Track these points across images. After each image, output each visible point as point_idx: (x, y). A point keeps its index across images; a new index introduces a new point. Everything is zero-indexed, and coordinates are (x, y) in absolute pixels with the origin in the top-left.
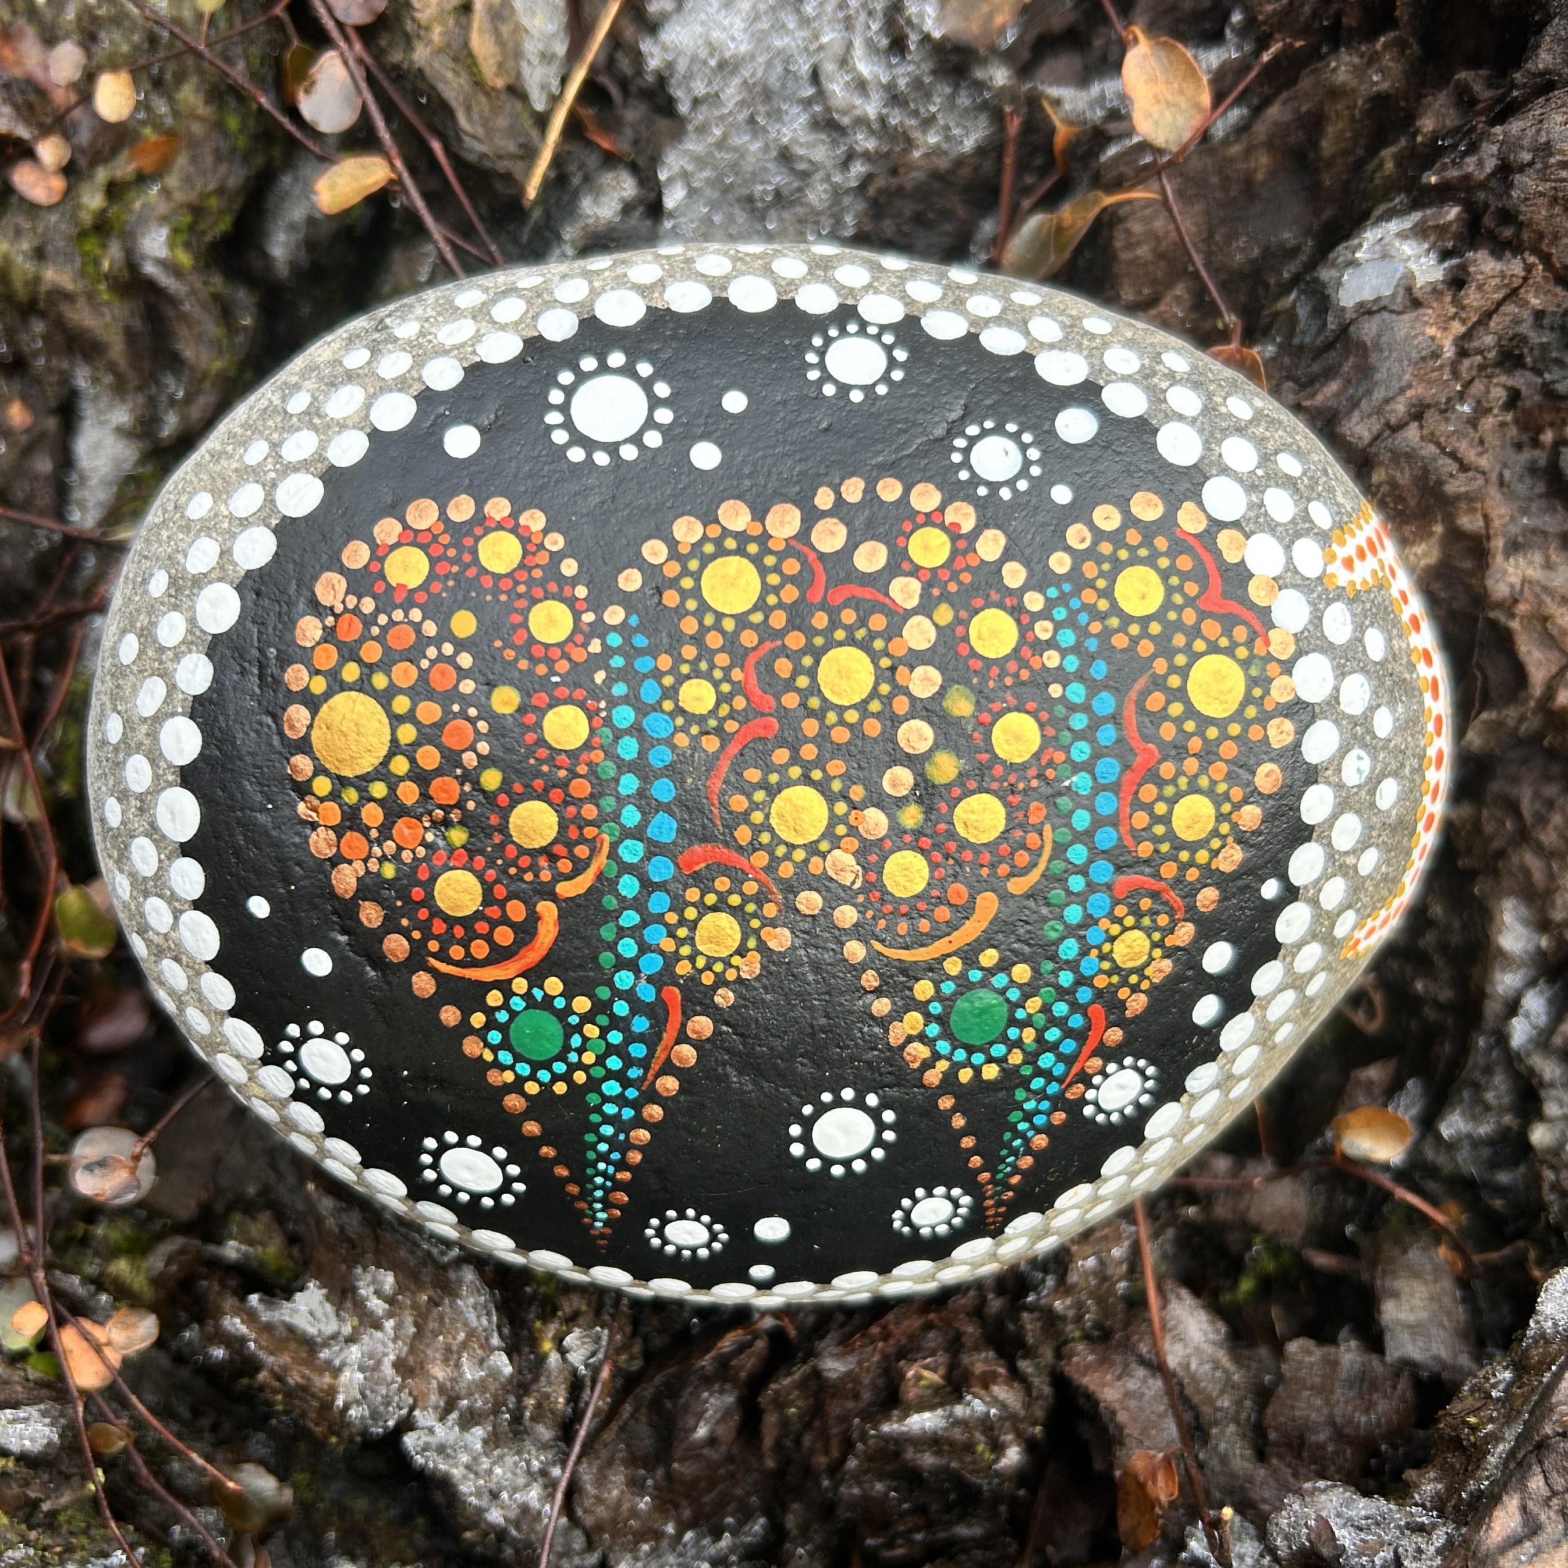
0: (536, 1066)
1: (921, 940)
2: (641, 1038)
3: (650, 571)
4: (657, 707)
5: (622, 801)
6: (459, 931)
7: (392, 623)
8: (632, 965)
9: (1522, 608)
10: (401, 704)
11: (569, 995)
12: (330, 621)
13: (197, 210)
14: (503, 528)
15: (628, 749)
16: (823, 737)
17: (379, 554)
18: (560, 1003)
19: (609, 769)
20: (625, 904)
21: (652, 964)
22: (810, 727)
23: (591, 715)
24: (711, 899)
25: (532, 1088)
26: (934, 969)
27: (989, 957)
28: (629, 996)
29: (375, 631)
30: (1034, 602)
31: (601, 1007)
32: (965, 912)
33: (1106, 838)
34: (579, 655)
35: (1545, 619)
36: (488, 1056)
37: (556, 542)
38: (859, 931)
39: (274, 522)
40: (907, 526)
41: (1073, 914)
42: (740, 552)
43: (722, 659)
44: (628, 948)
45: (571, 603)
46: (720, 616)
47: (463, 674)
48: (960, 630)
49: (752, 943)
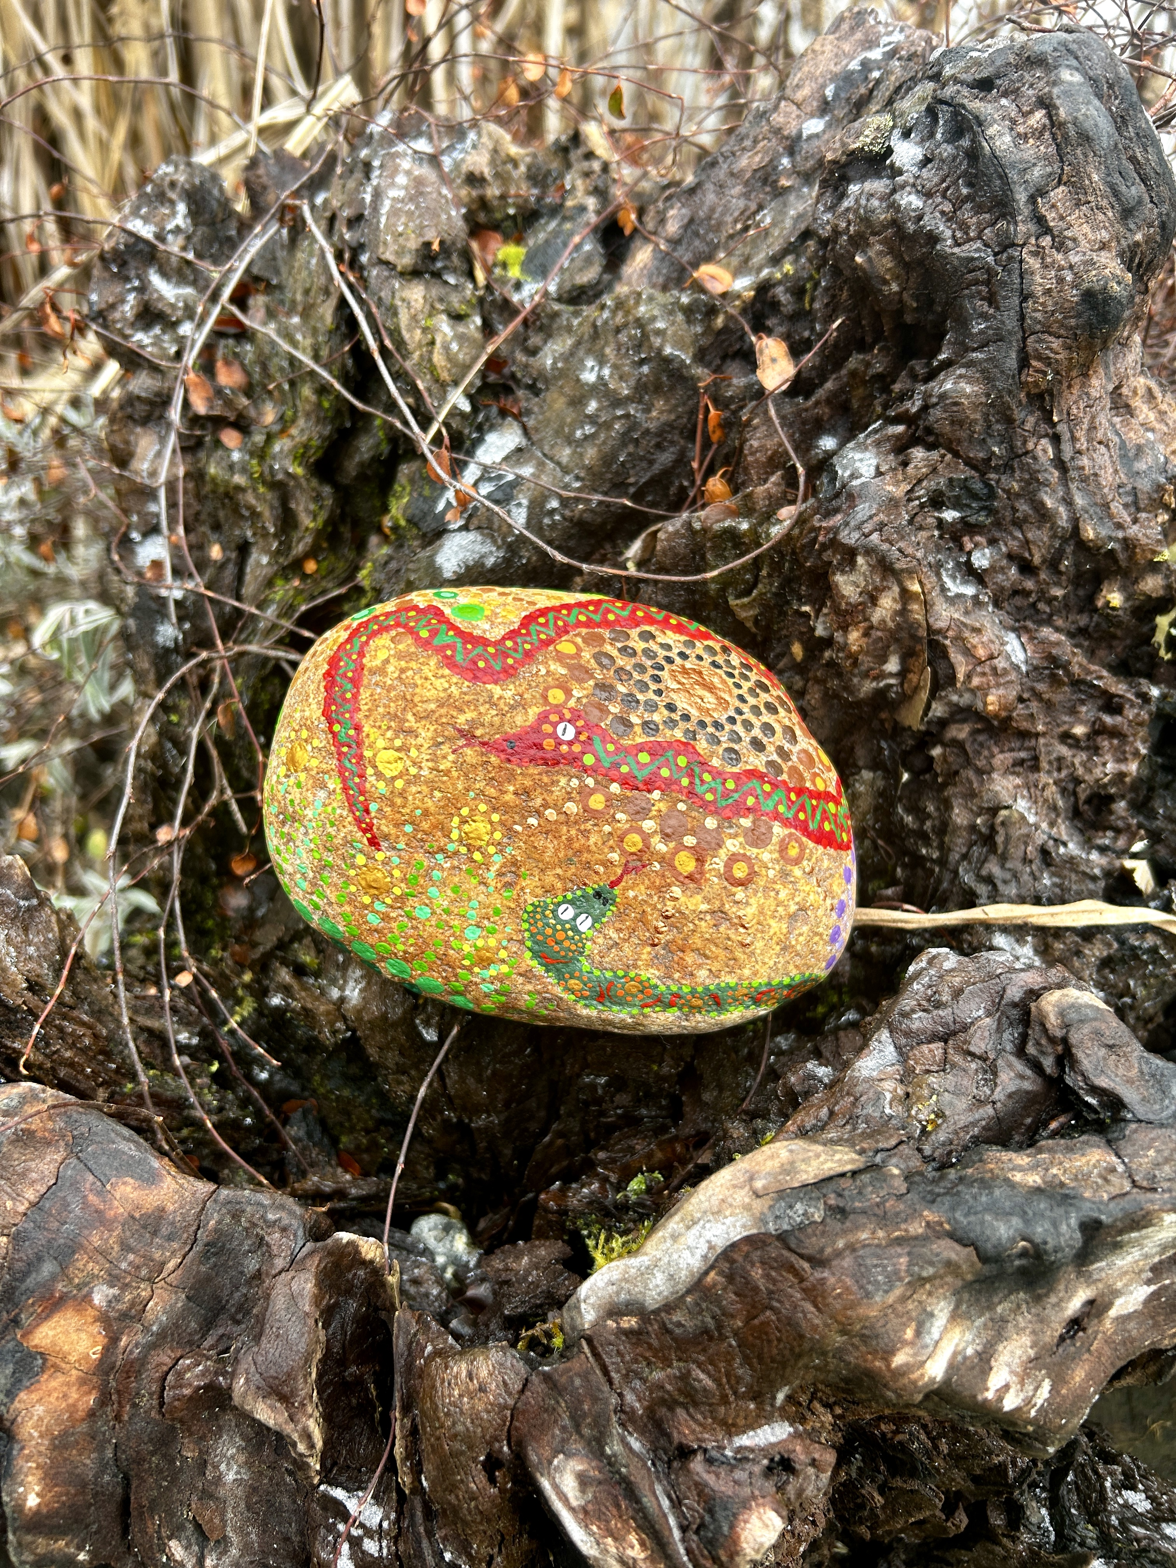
9: (950, 633)
13: (306, 446)
35: (963, 640)
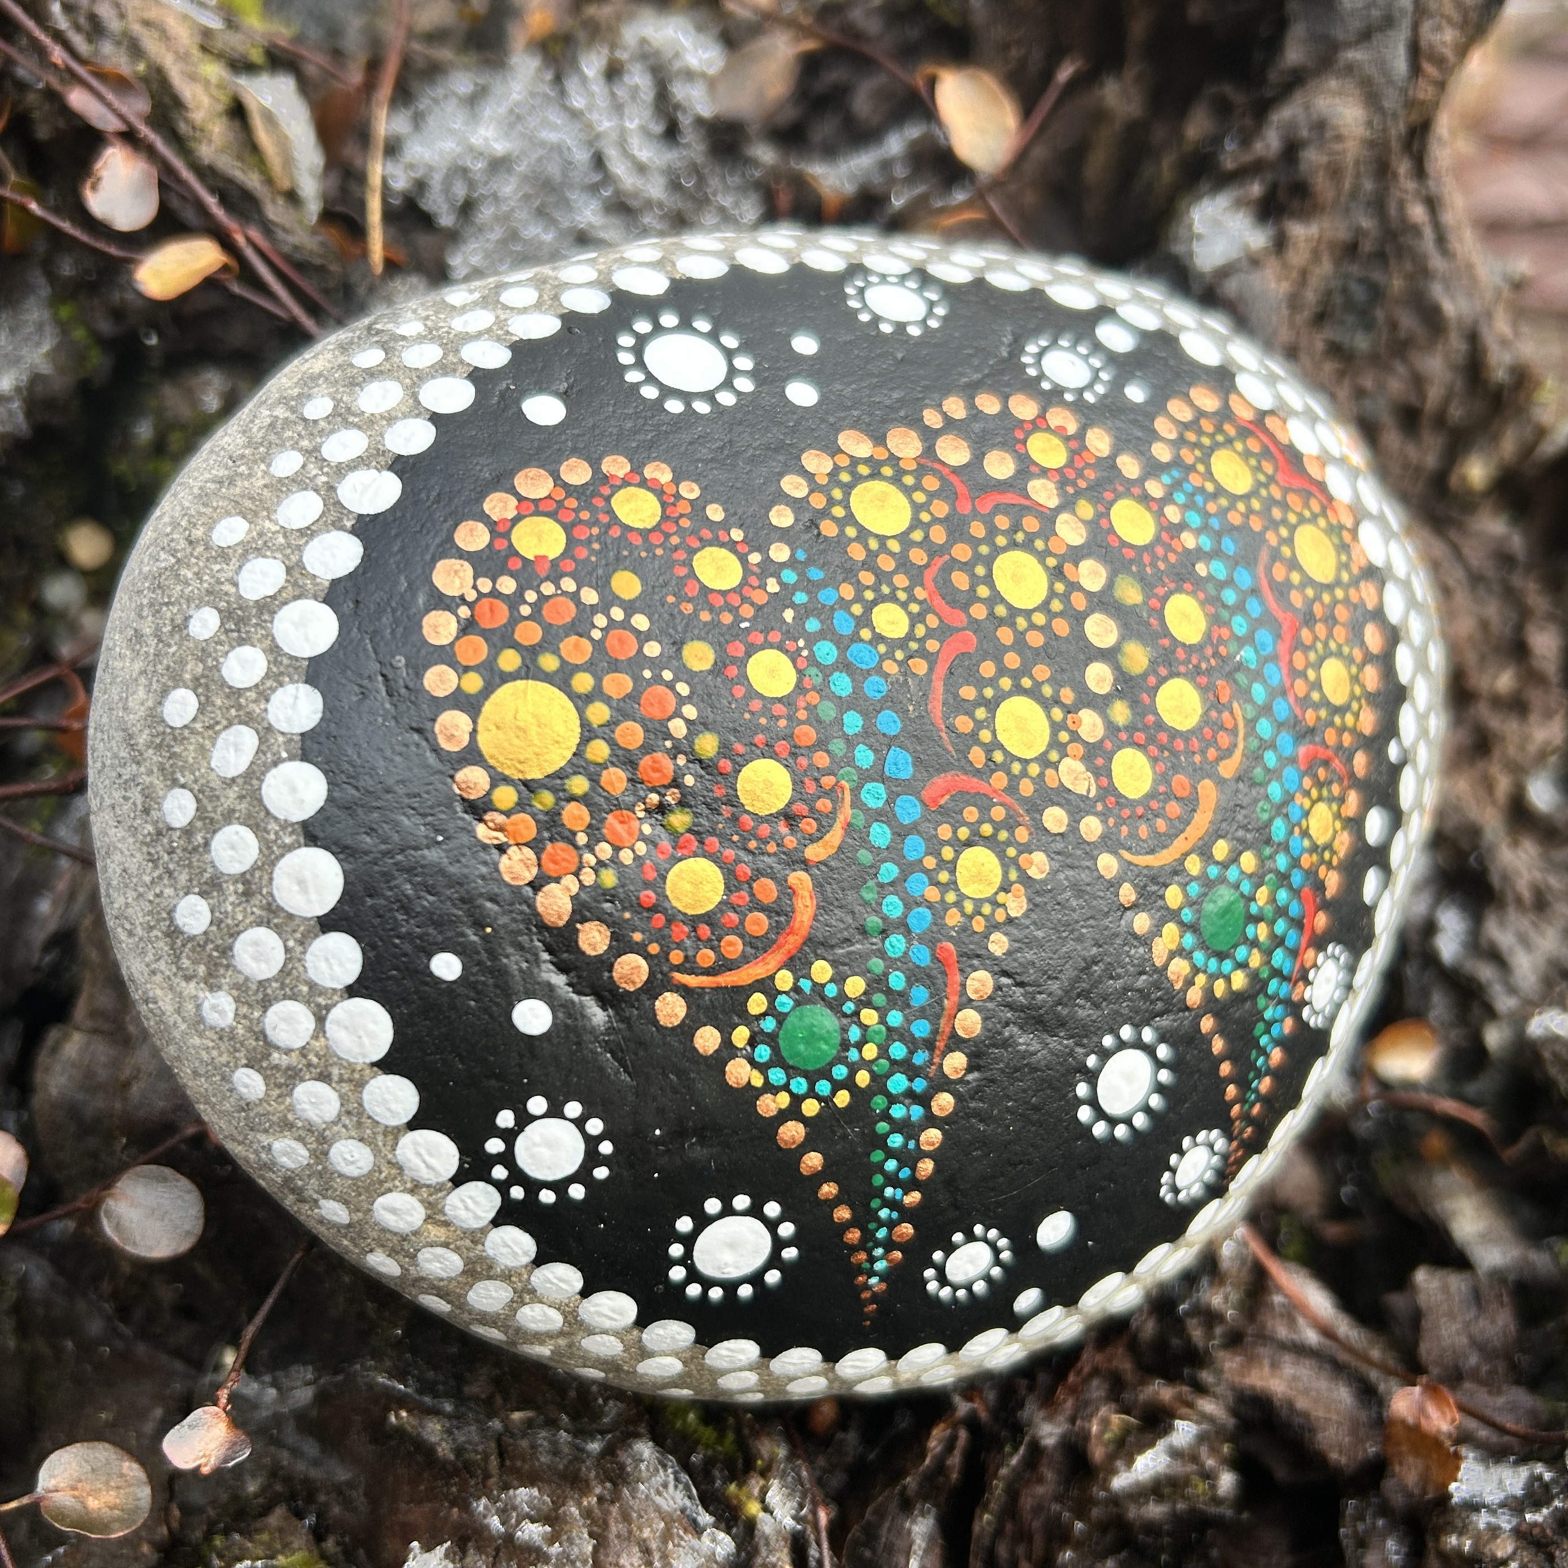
0: (812, 1077)
1: (1160, 842)
2: (922, 1013)
3: (798, 505)
4: (856, 638)
5: (851, 743)
6: (705, 930)
7: (543, 598)
8: (902, 926)
10: (583, 682)
11: (839, 979)
12: (464, 612)
14: (629, 484)
15: (842, 684)
16: (1020, 644)
17: (500, 531)
18: (831, 991)
19: (828, 711)
20: (881, 855)
21: (921, 919)
22: (1006, 636)
23: (794, 657)
24: (964, 833)
25: (811, 1108)
26: (1177, 870)
27: (1221, 849)
28: (903, 962)
29: (525, 610)
30: (1155, 489)
31: (877, 983)
32: (1191, 804)
33: (1282, 709)
34: (760, 598)
36: (758, 1081)
37: (690, 491)
38: (1109, 842)
39: (349, 524)
40: (1019, 435)
41: (1275, 791)
42: (875, 475)
43: (901, 581)
44: (893, 907)
45: (732, 546)
46: (882, 539)
47: (643, 637)
48: (1104, 523)
49: (1013, 875)
